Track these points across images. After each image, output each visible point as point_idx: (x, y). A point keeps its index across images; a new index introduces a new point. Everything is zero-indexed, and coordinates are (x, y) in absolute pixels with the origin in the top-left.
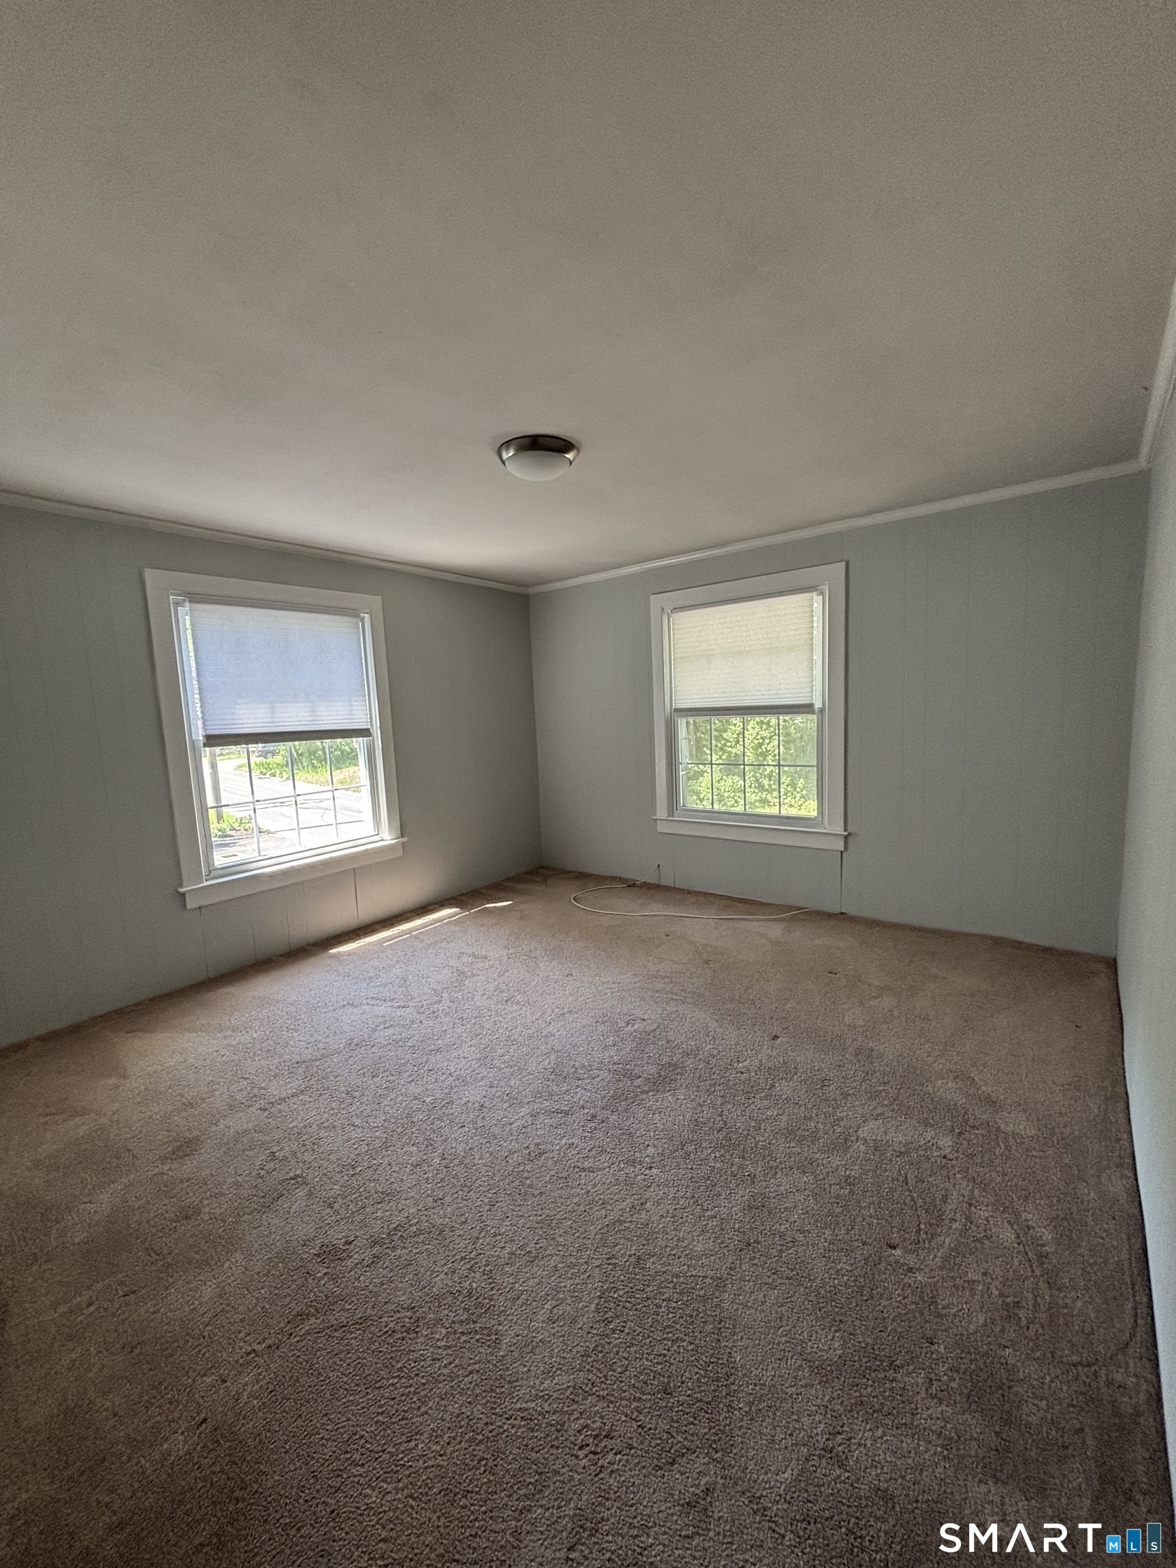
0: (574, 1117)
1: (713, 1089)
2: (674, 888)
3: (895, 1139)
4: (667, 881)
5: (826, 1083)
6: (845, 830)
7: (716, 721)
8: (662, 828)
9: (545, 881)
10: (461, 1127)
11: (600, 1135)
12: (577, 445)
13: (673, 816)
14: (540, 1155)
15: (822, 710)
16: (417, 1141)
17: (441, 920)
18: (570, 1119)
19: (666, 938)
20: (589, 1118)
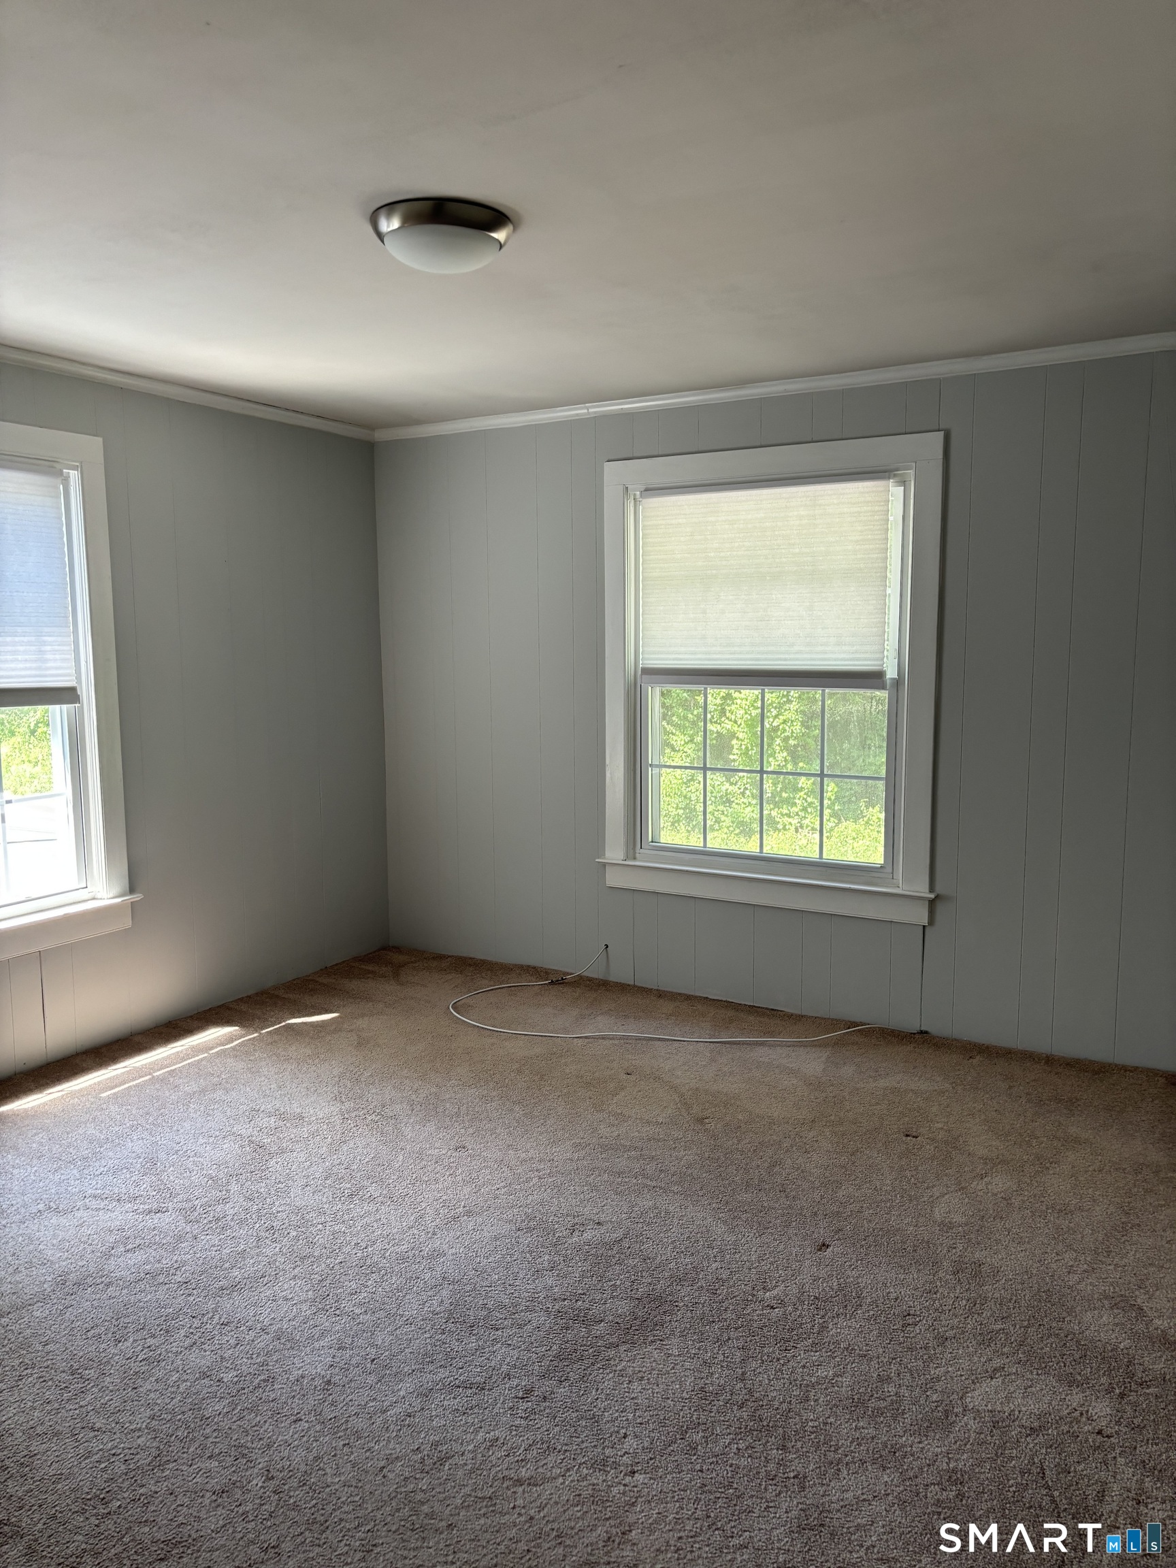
0: (495, 1393)
1: (725, 1336)
2: (634, 986)
3: (1023, 1409)
4: (620, 973)
5: (910, 1320)
6: (931, 890)
7: (715, 695)
8: (614, 879)
9: (396, 975)
10: (295, 1421)
11: (542, 1422)
12: (511, 218)
13: (635, 858)
14: (442, 1460)
15: (898, 683)
16: (217, 1451)
17: (206, 1048)
18: (488, 1397)
19: (625, 1076)
20: (520, 1394)
